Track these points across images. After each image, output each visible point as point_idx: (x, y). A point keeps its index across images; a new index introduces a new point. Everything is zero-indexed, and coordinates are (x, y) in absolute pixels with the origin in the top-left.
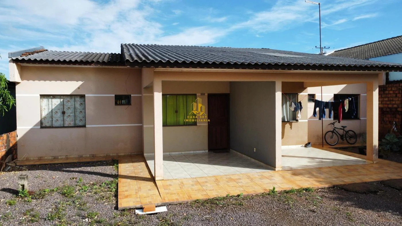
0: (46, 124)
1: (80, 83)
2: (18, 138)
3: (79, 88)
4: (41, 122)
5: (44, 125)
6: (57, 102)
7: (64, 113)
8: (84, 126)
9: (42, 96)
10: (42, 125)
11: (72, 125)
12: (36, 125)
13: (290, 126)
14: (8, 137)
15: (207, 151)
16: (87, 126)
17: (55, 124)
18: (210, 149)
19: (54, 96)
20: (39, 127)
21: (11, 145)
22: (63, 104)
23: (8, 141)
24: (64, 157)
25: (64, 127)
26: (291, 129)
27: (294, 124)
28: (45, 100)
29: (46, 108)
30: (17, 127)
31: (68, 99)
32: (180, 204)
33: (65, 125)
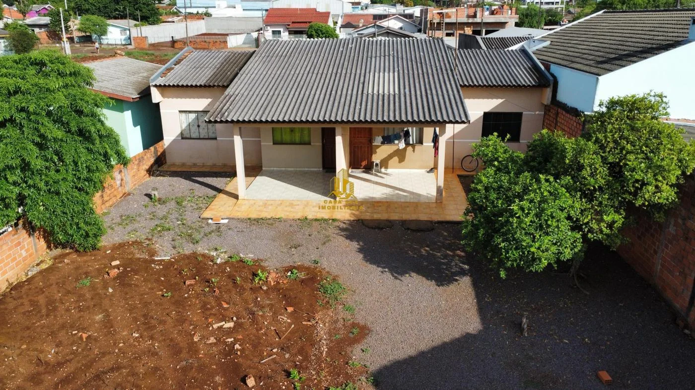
0: (186, 135)
1: (210, 100)
2: (165, 147)
3: (209, 105)
4: (182, 133)
5: (184, 136)
6: (193, 116)
7: (199, 126)
8: (216, 139)
9: (180, 112)
10: (183, 136)
11: (207, 137)
12: (177, 137)
13: (412, 149)
14: (155, 148)
15: (322, 169)
16: (218, 139)
17: (193, 136)
18: (324, 167)
19: (190, 112)
20: (180, 138)
21: (159, 154)
22: (197, 118)
23: (156, 151)
24: (201, 164)
25: (200, 139)
26: (414, 152)
27: (418, 147)
28: (184, 115)
29: (184, 121)
30: (164, 138)
31: (202, 114)
32: (239, 219)
33: (201, 137)
